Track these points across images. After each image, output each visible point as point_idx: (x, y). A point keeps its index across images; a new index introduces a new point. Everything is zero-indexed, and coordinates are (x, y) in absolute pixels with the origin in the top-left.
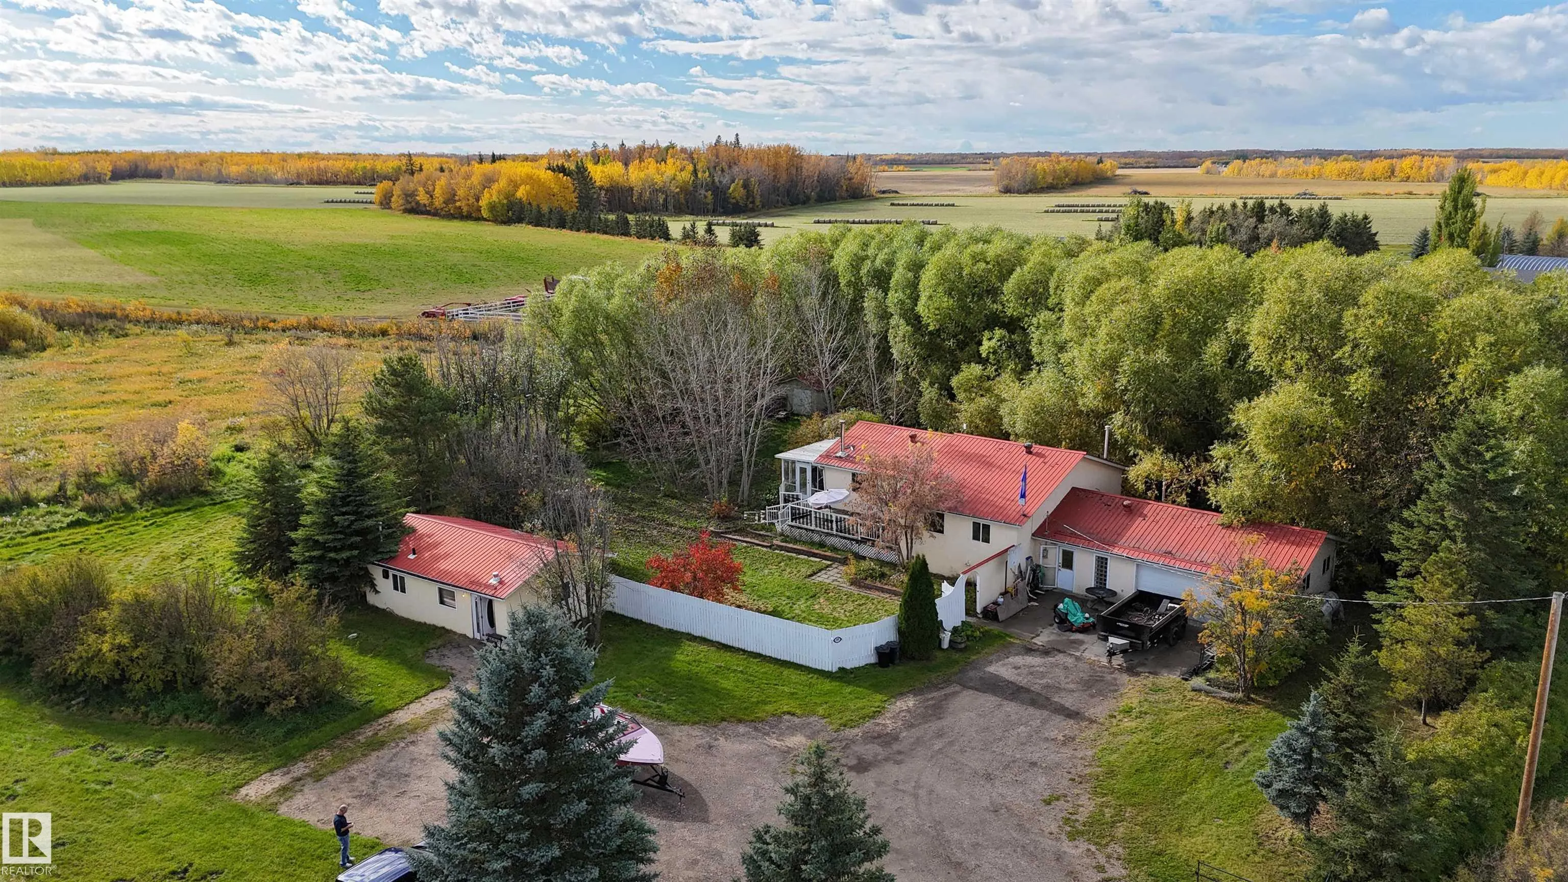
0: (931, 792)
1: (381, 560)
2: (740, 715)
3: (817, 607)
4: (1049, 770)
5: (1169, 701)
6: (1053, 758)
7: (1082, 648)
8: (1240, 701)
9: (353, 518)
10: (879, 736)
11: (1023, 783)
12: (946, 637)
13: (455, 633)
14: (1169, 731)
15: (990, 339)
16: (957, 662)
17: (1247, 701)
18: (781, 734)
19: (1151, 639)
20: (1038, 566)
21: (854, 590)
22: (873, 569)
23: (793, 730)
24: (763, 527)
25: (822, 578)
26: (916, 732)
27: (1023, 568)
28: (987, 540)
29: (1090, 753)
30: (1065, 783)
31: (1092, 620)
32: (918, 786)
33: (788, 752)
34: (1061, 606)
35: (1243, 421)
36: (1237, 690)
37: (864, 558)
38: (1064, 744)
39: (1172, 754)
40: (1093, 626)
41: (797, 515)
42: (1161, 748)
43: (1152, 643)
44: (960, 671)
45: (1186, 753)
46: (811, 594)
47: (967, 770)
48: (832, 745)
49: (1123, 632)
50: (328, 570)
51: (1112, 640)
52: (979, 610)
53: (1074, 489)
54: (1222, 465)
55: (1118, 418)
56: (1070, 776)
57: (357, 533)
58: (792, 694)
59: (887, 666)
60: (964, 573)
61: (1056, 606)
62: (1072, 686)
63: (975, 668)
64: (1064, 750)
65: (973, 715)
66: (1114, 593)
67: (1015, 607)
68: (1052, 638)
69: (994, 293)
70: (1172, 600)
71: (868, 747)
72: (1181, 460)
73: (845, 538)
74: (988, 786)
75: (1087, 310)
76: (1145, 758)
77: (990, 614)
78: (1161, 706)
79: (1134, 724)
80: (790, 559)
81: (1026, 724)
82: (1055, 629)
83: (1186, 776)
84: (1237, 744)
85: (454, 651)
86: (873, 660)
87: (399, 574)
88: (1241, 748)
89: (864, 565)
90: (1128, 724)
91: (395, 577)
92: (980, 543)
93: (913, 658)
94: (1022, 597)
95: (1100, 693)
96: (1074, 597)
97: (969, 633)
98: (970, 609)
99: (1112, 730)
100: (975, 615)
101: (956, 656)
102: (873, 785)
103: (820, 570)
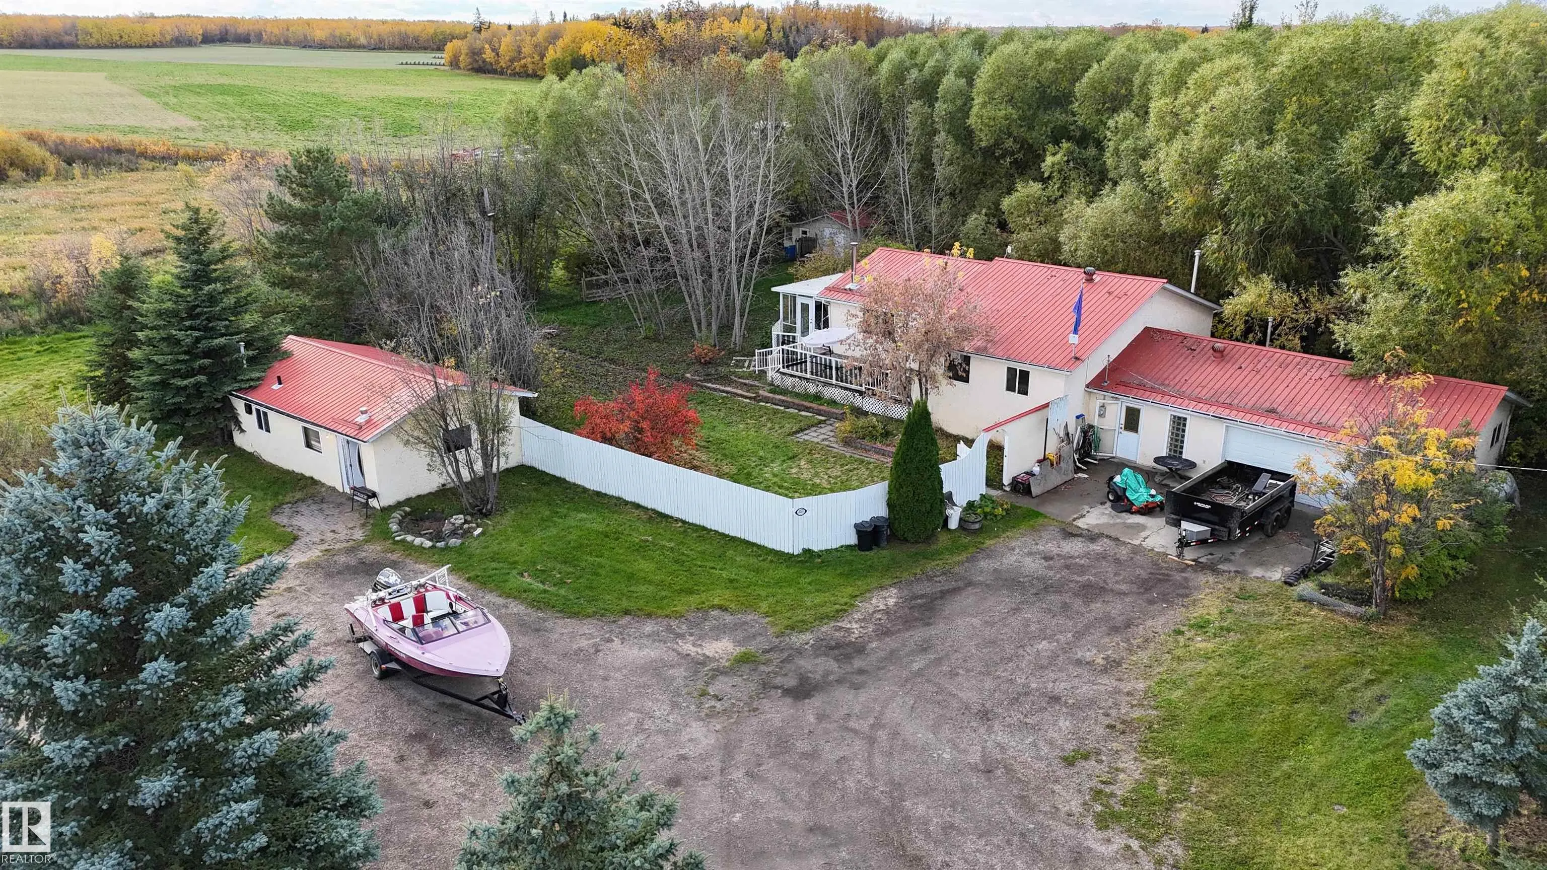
0: (895, 734)
1: (239, 390)
2: (649, 609)
3: (794, 471)
4: (1078, 708)
5: (1263, 614)
6: (1085, 690)
7: (1144, 534)
8: (1370, 619)
9: (196, 334)
10: (838, 646)
11: (1035, 728)
12: (954, 516)
13: (323, 485)
14: (1264, 659)
15: (1054, 154)
16: (966, 548)
17: (1384, 618)
18: (701, 638)
19: (1242, 527)
20: (1091, 427)
21: (848, 452)
22: (874, 427)
23: (719, 632)
24: (751, 375)
25: (812, 436)
26: (891, 643)
27: (1071, 430)
28: (1024, 391)
29: (1141, 685)
30: (1100, 731)
31: (1159, 498)
32: (877, 725)
33: (703, 664)
34: (1117, 479)
35: (1393, 232)
36: (1367, 602)
37: (866, 413)
38: (1105, 670)
39: (1266, 694)
40: (1161, 506)
41: (792, 361)
42: (1249, 683)
43: (1243, 532)
44: (968, 560)
45: (1289, 694)
46: (791, 455)
47: (955, 704)
48: (768, 656)
49: (1204, 516)
50: (171, 400)
51: (1185, 525)
52: (1006, 480)
53: (1147, 330)
54: (1357, 296)
55: (1212, 241)
56: (1108, 721)
57: (207, 354)
58: (731, 581)
59: (870, 549)
60: (987, 430)
61: (1112, 478)
62: (1124, 587)
63: (989, 557)
64: (1104, 680)
65: (976, 621)
66: (1192, 465)
67: (1055, 479)
68: (1104, 520)
69: (1064, 100)
70: (1275, 475)
71: (819, 660)
72: (1296, 291)
73: (846, 389)
74: (982, 730)
75: (1182, 99)
76: (1225, 698)
77: (1021, 487)
78: (1252, 620)
79: (1210, 646)
80: (776, 412)
81: (1050, 638)
82: (1107, 508)
83: (1288, 730)
84: (1369, 683)
85: (314, 507)
86: (853, 540)
87: (262, 409)
88: (1376, 690)
89: (862, 422)
90: (1201, 644)
91: (258, 411)
92: (1015, 395)
93: (906, 540)
94: (1067, 466)
95: (1164, 598)
96: (1136, 469)
97: (988, 510)
98: (993, 478)
99: (1179, 652)
100: (1000, 486)
101: (966, 540)
102: (812, 719)
103: (809, 427)
